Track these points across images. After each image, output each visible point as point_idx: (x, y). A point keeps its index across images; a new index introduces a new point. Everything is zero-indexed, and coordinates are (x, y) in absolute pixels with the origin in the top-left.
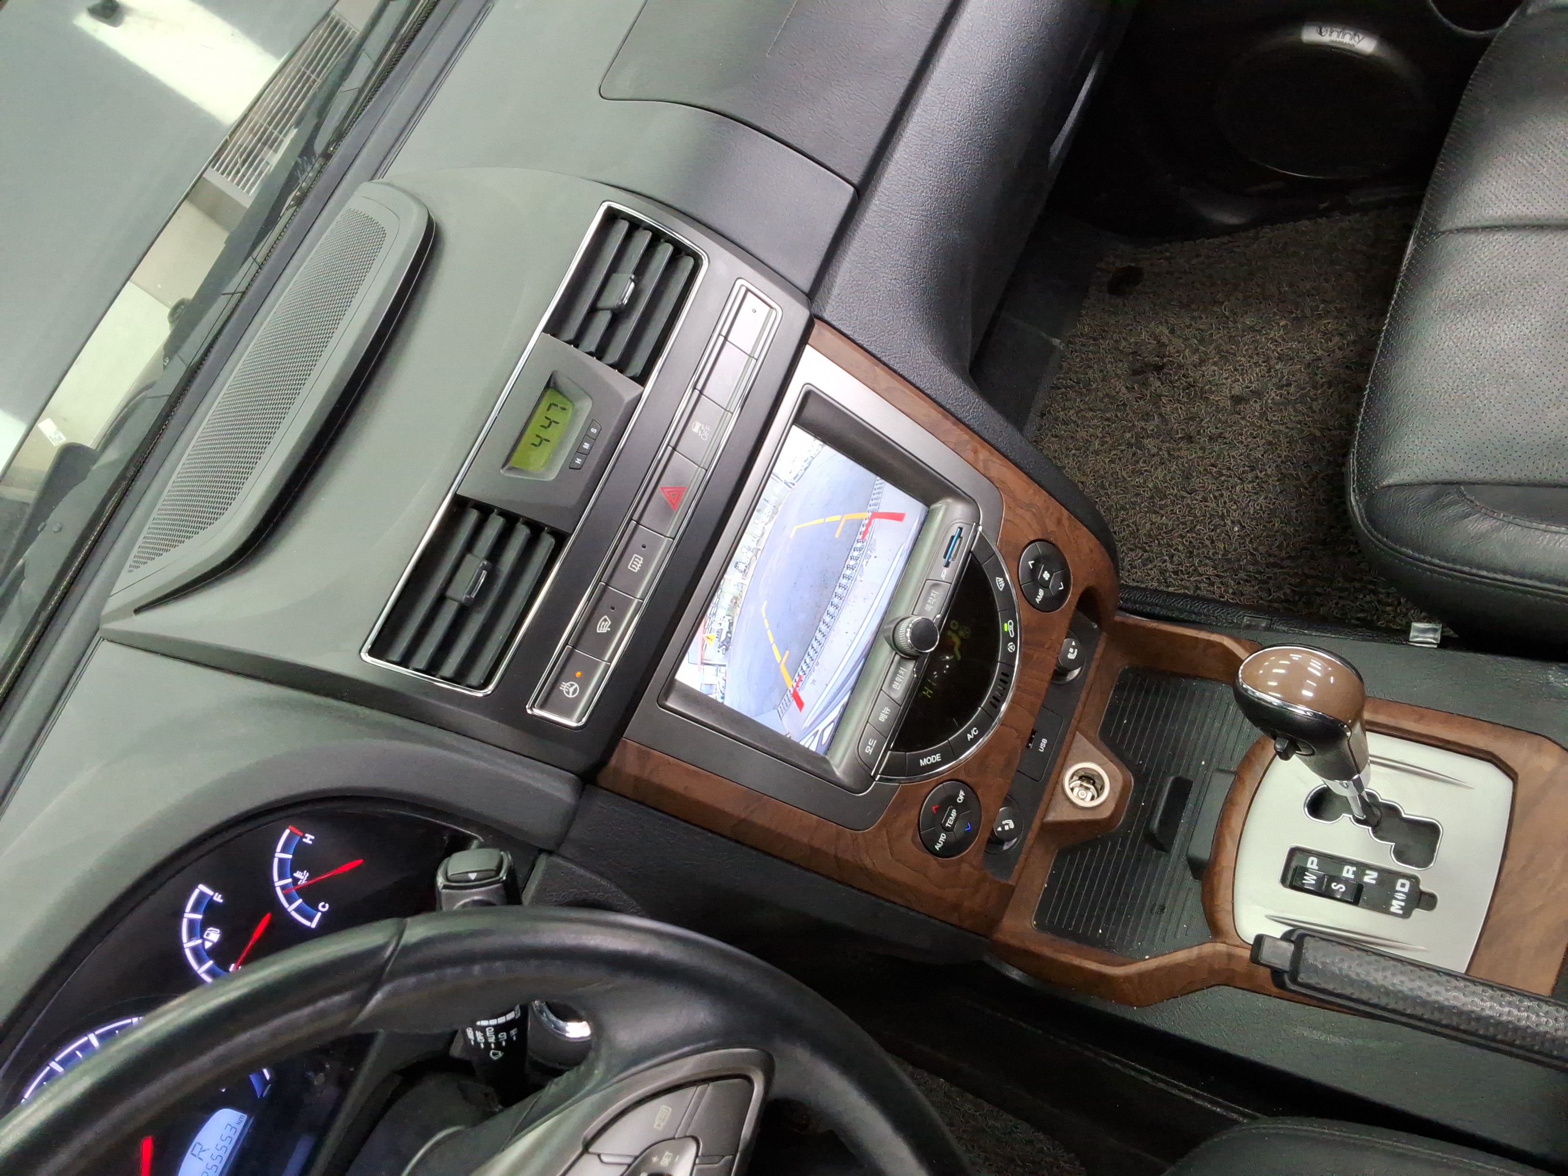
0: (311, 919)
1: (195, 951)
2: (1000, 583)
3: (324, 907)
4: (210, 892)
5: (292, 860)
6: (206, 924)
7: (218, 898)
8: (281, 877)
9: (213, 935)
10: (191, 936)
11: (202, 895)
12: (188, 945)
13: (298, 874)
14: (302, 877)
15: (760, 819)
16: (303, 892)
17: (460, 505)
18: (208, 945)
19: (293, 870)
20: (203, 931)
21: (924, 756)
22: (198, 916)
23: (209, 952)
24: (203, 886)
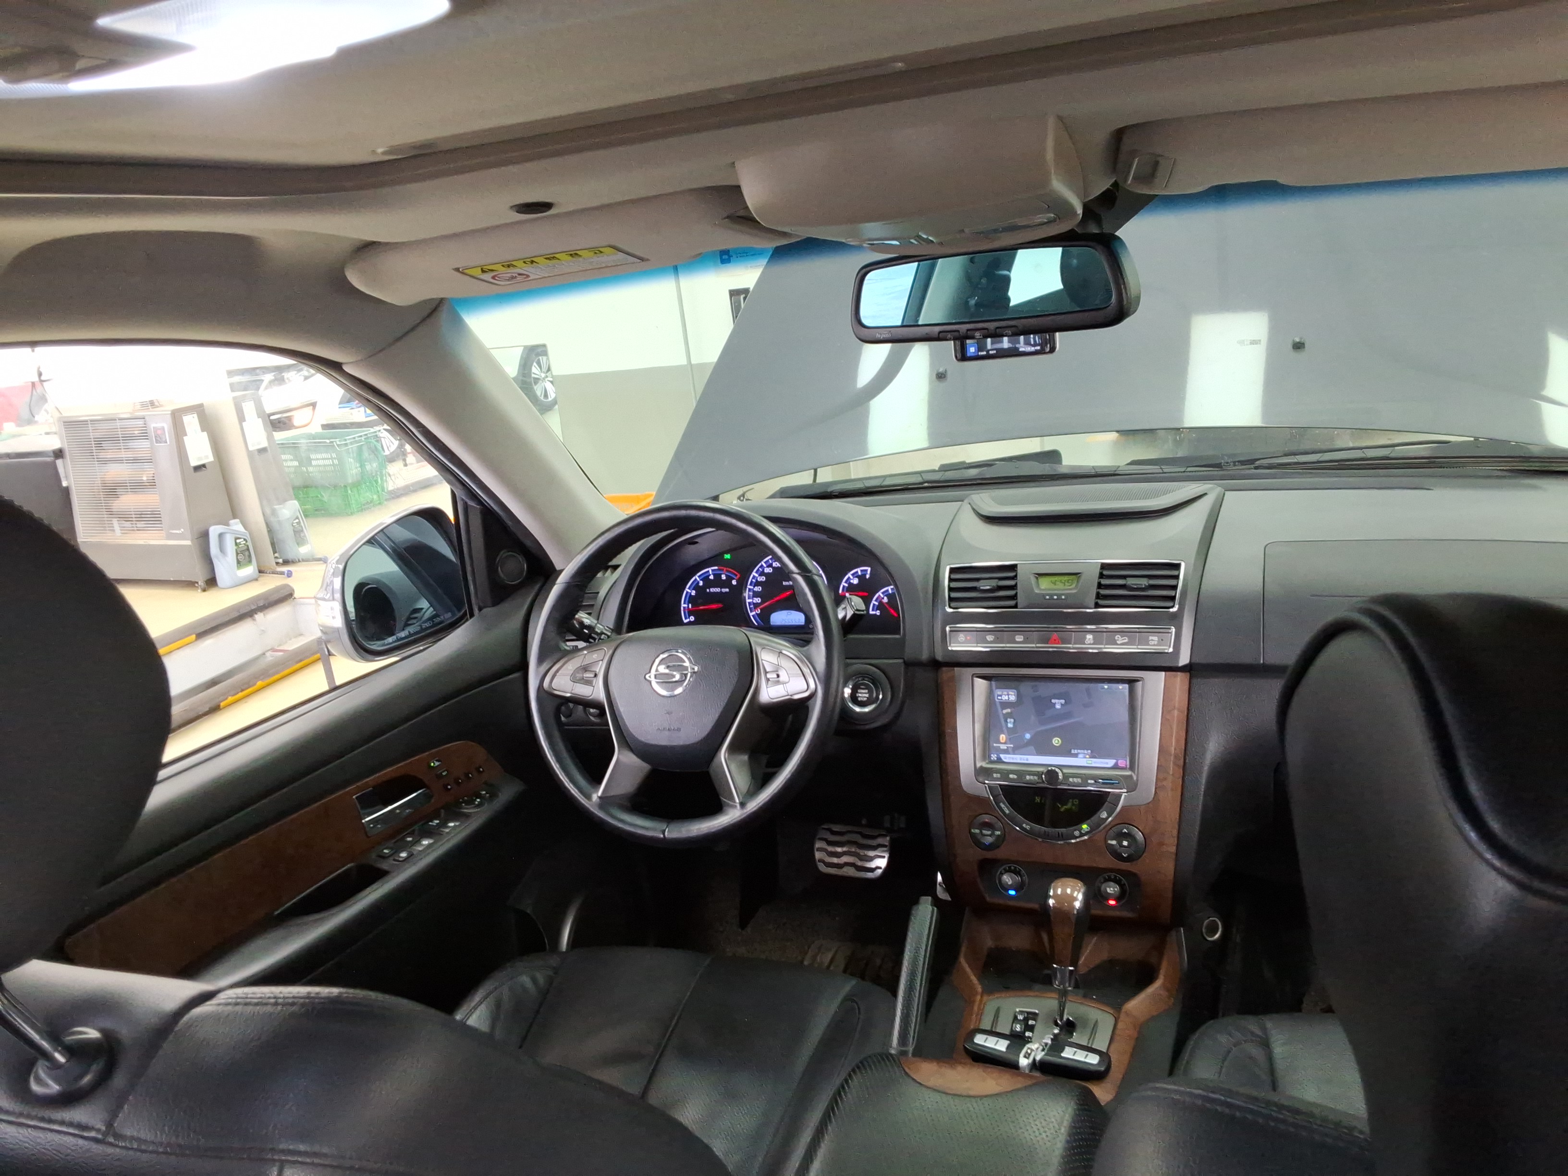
0: (873, 611)
1: (849, 578)
2: (1104, 815)
3: (878, 613)
4: (869, 572)
5: (889, 594)
6: (858, 577)
7: (868, 576)
8: (883, 593)
9: (855, 581)
10: (853, 575)
11: (866, 571)
12: (849, 575)
13: (885, 598)
14: (885, 600)
15: (947, 738)
16: (881, 603)
17: (1013, 568)
18: (852, 581)
19: (886, 596)
20: (856, 577)
21: (1004, 803)
22: (860, 573)
23: (850, 583)
24: (869, 569)
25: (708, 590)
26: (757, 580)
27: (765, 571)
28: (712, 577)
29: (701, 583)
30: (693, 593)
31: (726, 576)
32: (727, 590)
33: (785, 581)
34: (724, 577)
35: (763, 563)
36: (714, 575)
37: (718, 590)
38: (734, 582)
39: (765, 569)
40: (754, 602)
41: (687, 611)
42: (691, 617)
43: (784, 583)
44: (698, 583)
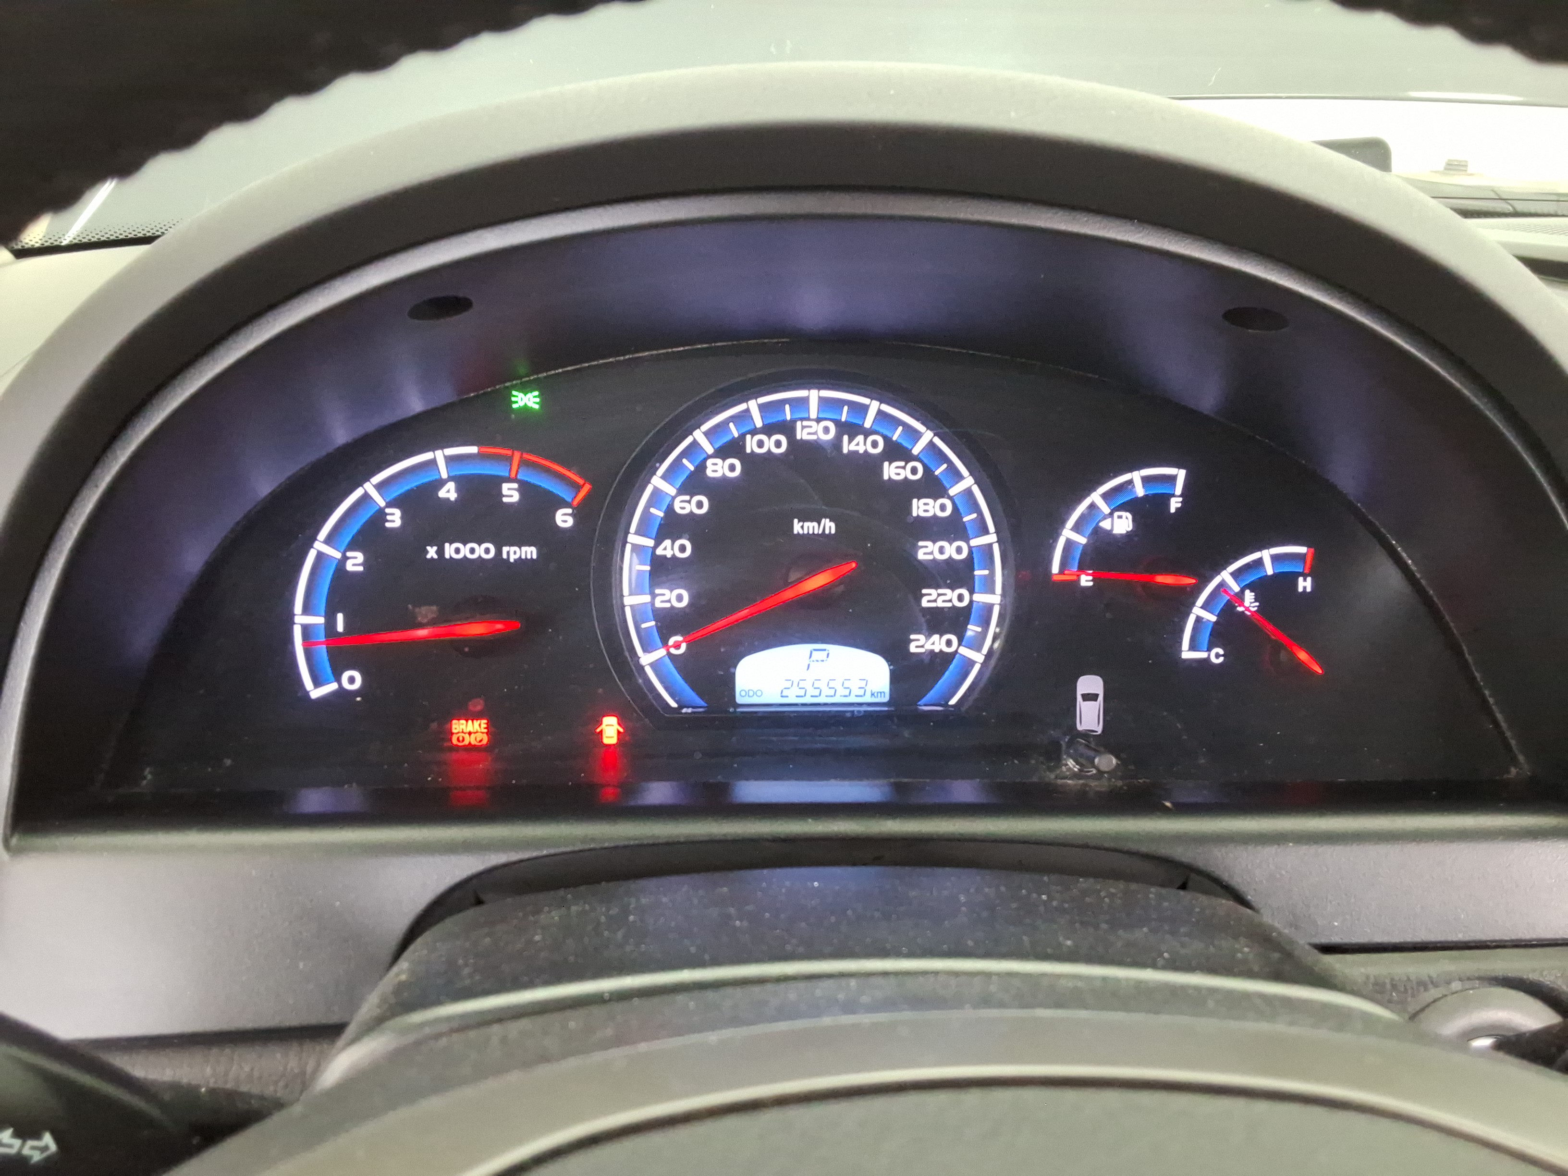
0: (1193, 647)
1: (1091, 512)
3: (1216, 656)
4: (1179, 488)
5: (1266, 578)
6: (1133, 506)
7: (1175, 504)
8: (1235, 576)
9: (1122, 525)
10: (1110, 496)
11: (1172, 480)
12: (1095, 499)
13: (1250, 595)
14: (1248, 603)
16: (1229, 615)
18: (1106, 525)
19: (1251, 587)
20: (1122, 507)
22: (1140, 491)
23: (1097, 530)
24: (1181, 475)
25: (432, 552)
26: (670, 510)
27: (709, 473)
28: (449, 492)
29: (395, 519)
30: (356, 562)
31: (525, 488)
32: (530, 552)
33: (804, 518)
34: (510, 493)
35: (698, 435)
36: (461, 481)
37: (483, 551)
38: (564, 519)
39: (709, 462)
40: (658, 604)
41: (322, 651)
42: (346, 675)
43: (797, 527)
44: (380, 516)
